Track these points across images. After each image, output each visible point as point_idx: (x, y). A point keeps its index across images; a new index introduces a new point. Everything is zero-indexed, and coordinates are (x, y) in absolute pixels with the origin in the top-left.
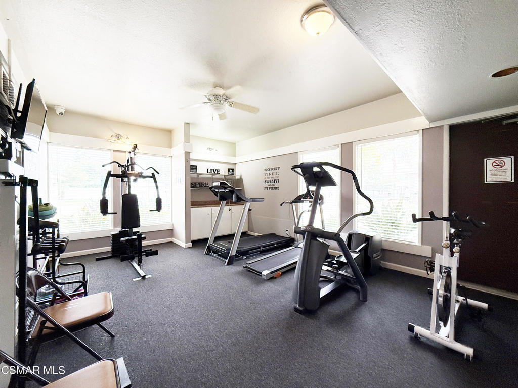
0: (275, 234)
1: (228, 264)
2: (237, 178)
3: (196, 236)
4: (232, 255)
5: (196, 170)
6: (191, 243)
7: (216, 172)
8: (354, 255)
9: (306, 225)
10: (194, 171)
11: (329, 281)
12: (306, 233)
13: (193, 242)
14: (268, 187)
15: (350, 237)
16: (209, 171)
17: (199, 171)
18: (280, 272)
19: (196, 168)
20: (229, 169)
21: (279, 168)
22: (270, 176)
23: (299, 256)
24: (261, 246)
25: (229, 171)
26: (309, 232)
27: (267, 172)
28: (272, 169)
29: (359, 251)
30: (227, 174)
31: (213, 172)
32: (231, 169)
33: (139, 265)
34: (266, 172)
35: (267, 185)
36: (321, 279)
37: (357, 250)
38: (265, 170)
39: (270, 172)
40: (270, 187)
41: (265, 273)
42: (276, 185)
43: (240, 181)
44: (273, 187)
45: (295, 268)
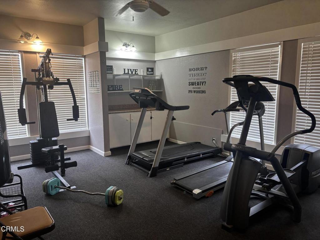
0: (200, 143)
1: (151, 177)
2: (157, 78)
3: (115, 144)
4: (155, 166)
5: (112, 71)
6: (110, 152)
7: (134, 73)
8: (289, 175)
9: (236, 143)
10: (110, 72)
11: (261, 199)
12: (237, 152)
13: (111, 150)
14: (193, 90)
15: (286, 151)
16: (126, 72)
17: (115, 73)
18: (212, 191)
19: (112, 68)
20: (148, 69)
21: (206, 68)
22: (196, 77)
23: (228, 175)
24: (185, 157)
25: (148, 70)
26: (240, 151)
27: (192, 72)
28: (198, 69)
29: (294, 170)
30: (145, 74)
31: (130, 73)
32: (150, 68)
33: (62, 176)
34: (190, 73)
35: (191, 88)
36: (252, 196)
37: (292, 169)
38: (190, 70)
39: (196, 72)
40: (195, 90)
41: (196, 191)
42: (202, 88)
43: (160, 82)
44: (199, 90)
45: (223, 188)
